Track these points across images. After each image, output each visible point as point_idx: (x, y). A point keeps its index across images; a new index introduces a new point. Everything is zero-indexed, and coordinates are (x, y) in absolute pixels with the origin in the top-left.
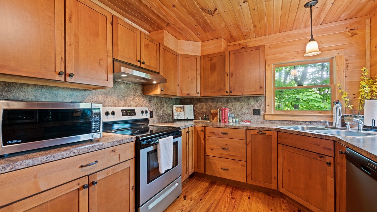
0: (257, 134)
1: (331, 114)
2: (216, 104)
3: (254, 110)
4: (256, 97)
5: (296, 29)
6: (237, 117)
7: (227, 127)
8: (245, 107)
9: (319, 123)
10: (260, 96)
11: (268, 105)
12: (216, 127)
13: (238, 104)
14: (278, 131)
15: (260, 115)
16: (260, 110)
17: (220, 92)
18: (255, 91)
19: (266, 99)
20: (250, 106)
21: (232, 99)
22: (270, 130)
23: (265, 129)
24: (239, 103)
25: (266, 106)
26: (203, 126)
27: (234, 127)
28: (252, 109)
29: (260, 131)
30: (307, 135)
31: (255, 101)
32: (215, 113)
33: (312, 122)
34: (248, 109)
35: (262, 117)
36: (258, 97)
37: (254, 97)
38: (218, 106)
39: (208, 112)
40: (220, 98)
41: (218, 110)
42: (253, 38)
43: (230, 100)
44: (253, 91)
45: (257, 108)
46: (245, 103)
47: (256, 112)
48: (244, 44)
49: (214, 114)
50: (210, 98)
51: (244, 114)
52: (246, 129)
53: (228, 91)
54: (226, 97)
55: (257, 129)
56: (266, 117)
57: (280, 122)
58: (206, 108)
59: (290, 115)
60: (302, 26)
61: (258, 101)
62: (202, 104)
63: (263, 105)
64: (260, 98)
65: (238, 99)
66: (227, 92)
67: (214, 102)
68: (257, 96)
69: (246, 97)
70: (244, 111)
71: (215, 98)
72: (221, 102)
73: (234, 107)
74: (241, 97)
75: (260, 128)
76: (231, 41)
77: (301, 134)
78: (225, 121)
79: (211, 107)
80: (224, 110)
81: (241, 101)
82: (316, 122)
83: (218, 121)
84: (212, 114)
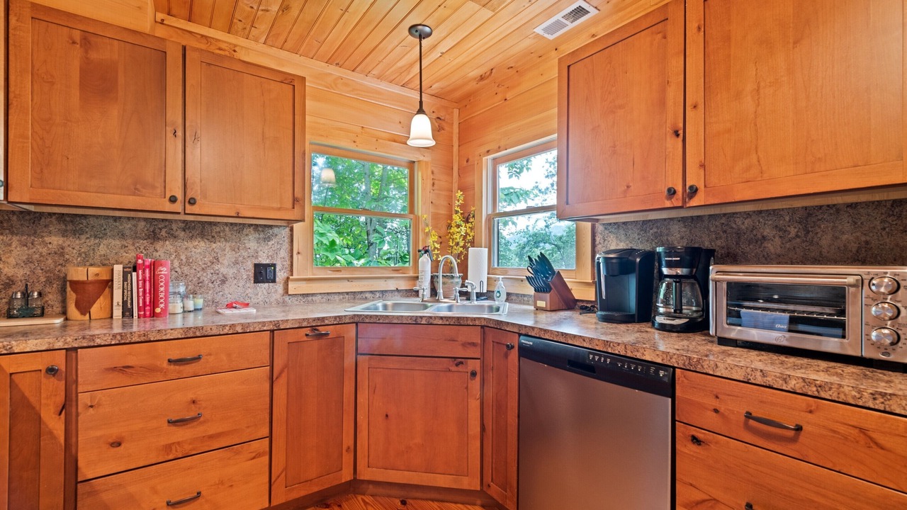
0: (305, 339)
1: (411, 274)
2: (93, 241)
3: (257, 266)
4: (263, 229)
5: (362, 72)
6: (195, 293)
7: (199, 334)
8: (228, 256)
9: (396, 293)
10: (277, 226)
11: (299, 253)
12: (143, 338)
13: (198, 249)
14: (357, 324)
15: (274, 281)
16: (274, 265)
18: (279, 209)
19: (292, 236)
20: (245, 254)
21: (174, 226)
22: (339, 321)
23: (327, 322)
24: (202, 244)
25: (292, 256)
26: (59, 345)
27: (225, 332)
28: (250, 266)
29: (314, 329)
30: (431, 321)
31: (259, 239)
32: (93, 282)
33: (386, 291)
34: (236, 263)
35: (279, 287)
36: (271, 227)
37: (257, 226)
38: (102, 250)
39: (43, 279)
40: (116, 219)
41: (118, 268)
42: (256, 40)
43: (164, 231)
44: (263, 207)
45: (267, 262)
46: (228, 244)
47: (263, 274)
48: (223, 46)
49: (90, 288)
50: (50, 214)
51: (223, 281)
52: (272, 331)
53: (180, 197)
54: (145, 219)
55: (304, 324)
56: (291, 285)
57: (326, 297)
58: (29, 261)
59: (348, 279)
60: (375, 72)
61: (269, 239)
63: (284, 253)
64: (276, 230)
65: (203, 228)
66: (173, 199)
67: (77, 233)
68: (265, 226)
69: (232, 224)
70: (223, 270)
71: (85, 216)
72: (122, 236)
73: (183, 257)
74: (210, 223)
75: (314, 320)
76: (174, 11)
77: (419, 321)
78: (158, 310)
79: (62, 255)
80: (154, 266)
81: (213, 237)
82: (392, 291)
83: (118, 312)
84: (76, 285)
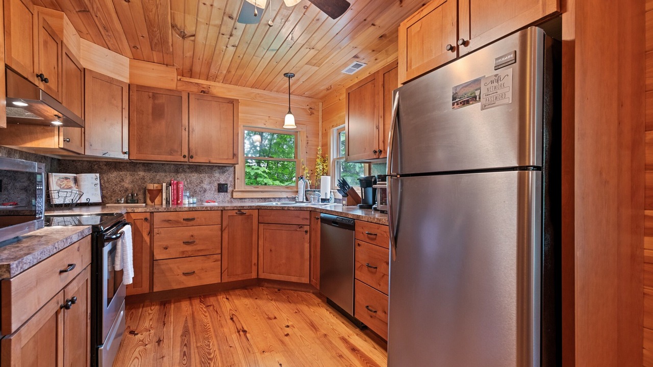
0: (235, 214)
1: (295, 190)
2: (154, 174)
3: (219, 185)
4: (222, 168)
6: (193, 196)
7: (194, 210)
8: (207, 180)
9: (287, 199)
10: (228, 166)
11: (238, 179)
12: (174, 210)
13: (194, 177)
14: (258, 209)
15: (227, 192)
16: (227, 184)
17: (171, 154)
18: (227, 159)
19: (235, 171)
20: (214, 179)
21: (185, 168)
22: (251, 208)
23: (245, 208)
24: (196, 175)
25: (235, 180)
26: (148, 210)
27: (204, 209)
28: (216, 184)
29: (239, 210)
31: (220, 172)
32: (155, 190)
33: (281, 198)
34: (210, 183)
35: (230, 196)
36: (225, 166)
37: (219, 166)
38: (158, 177)
39: (137, 189)
40: (163, 164)
41: (164, 185)
43: (181, 169)
44: (225, 159)
45: (224, 183)
46: (207, 175)
47: (222, 188)
49: (154, 192)
50: (140, 163)
51: (205, 191)
52: (222, 210)
53: (187, 155)
54: (174, 164)
55: (235, 208)
56: (234, 194)
57: (251, 200)
58: (133, 182)
59: (262, 192)
61: (224, 172)
62: (121, 173)
63: (231, 179)
64: (227, 168)
65: (197, 168)
66: (184, 157)
67: (149, 170)
68: (223, 166)
69: (208, 166)
70: (205, 186)
71: (151, 163)
72: (165, 171)
73: (188, 180)
74: (199, 165)
75: (239, 207)
76: (184, 75)
78: (179, 202)
79: (144, 179)
80: (177, 184)
81: (200, 172)
82: (285, 198)
83: (164, 202)
84: (150, 191)
